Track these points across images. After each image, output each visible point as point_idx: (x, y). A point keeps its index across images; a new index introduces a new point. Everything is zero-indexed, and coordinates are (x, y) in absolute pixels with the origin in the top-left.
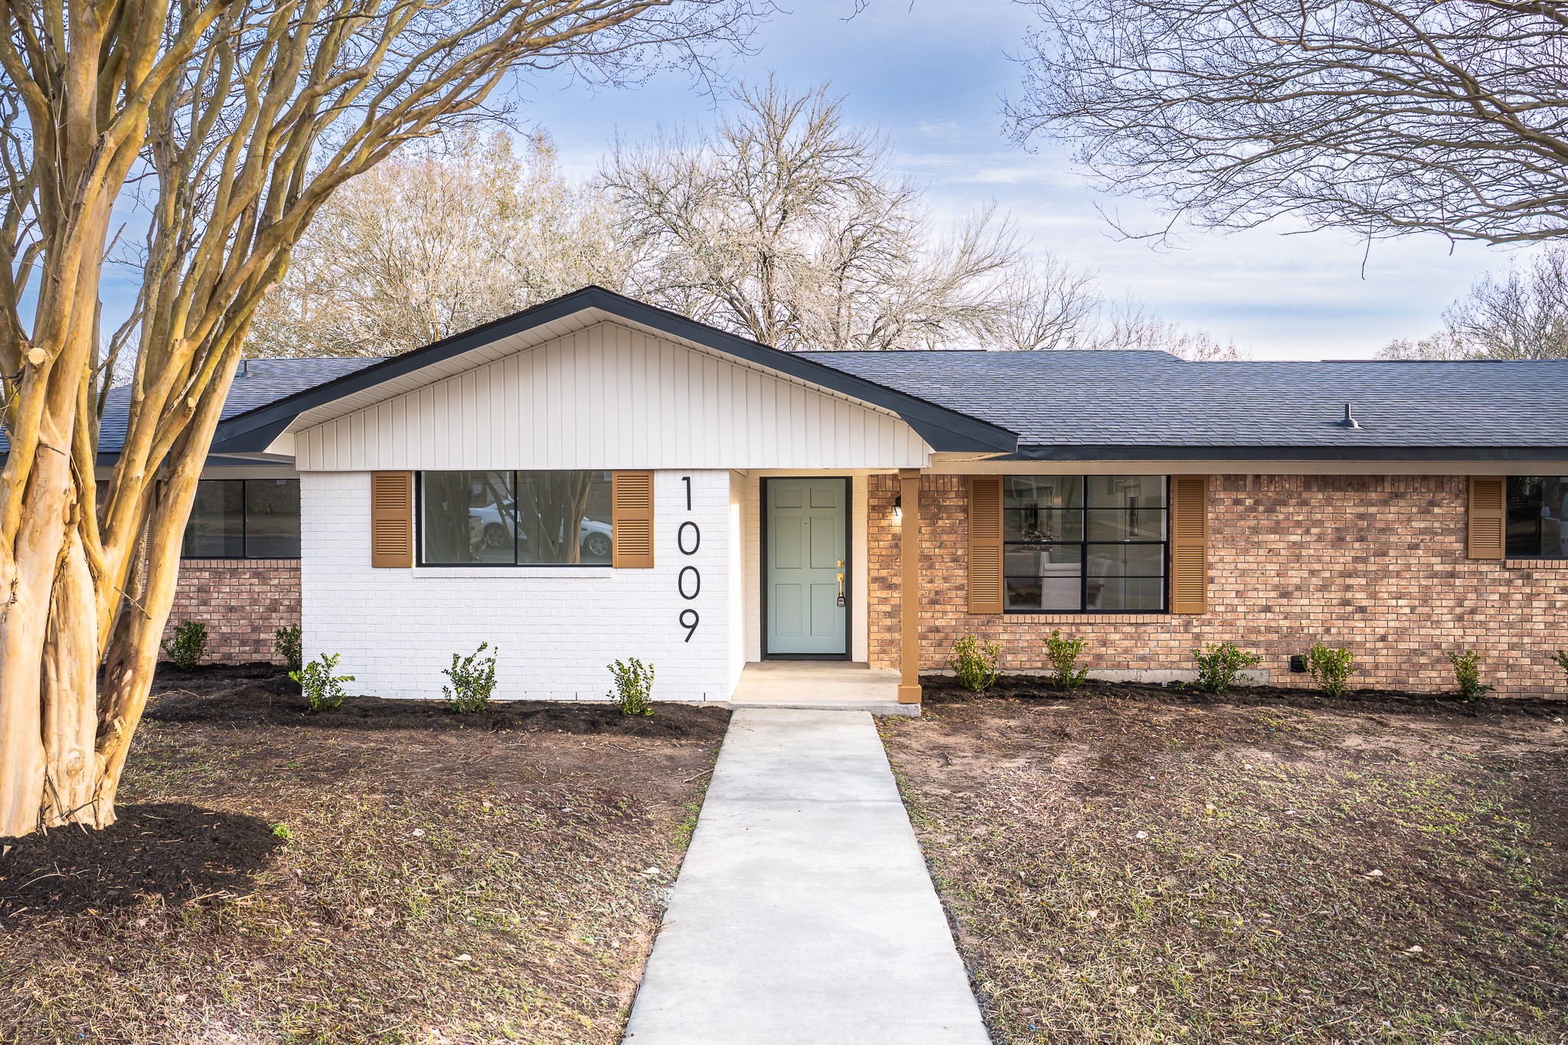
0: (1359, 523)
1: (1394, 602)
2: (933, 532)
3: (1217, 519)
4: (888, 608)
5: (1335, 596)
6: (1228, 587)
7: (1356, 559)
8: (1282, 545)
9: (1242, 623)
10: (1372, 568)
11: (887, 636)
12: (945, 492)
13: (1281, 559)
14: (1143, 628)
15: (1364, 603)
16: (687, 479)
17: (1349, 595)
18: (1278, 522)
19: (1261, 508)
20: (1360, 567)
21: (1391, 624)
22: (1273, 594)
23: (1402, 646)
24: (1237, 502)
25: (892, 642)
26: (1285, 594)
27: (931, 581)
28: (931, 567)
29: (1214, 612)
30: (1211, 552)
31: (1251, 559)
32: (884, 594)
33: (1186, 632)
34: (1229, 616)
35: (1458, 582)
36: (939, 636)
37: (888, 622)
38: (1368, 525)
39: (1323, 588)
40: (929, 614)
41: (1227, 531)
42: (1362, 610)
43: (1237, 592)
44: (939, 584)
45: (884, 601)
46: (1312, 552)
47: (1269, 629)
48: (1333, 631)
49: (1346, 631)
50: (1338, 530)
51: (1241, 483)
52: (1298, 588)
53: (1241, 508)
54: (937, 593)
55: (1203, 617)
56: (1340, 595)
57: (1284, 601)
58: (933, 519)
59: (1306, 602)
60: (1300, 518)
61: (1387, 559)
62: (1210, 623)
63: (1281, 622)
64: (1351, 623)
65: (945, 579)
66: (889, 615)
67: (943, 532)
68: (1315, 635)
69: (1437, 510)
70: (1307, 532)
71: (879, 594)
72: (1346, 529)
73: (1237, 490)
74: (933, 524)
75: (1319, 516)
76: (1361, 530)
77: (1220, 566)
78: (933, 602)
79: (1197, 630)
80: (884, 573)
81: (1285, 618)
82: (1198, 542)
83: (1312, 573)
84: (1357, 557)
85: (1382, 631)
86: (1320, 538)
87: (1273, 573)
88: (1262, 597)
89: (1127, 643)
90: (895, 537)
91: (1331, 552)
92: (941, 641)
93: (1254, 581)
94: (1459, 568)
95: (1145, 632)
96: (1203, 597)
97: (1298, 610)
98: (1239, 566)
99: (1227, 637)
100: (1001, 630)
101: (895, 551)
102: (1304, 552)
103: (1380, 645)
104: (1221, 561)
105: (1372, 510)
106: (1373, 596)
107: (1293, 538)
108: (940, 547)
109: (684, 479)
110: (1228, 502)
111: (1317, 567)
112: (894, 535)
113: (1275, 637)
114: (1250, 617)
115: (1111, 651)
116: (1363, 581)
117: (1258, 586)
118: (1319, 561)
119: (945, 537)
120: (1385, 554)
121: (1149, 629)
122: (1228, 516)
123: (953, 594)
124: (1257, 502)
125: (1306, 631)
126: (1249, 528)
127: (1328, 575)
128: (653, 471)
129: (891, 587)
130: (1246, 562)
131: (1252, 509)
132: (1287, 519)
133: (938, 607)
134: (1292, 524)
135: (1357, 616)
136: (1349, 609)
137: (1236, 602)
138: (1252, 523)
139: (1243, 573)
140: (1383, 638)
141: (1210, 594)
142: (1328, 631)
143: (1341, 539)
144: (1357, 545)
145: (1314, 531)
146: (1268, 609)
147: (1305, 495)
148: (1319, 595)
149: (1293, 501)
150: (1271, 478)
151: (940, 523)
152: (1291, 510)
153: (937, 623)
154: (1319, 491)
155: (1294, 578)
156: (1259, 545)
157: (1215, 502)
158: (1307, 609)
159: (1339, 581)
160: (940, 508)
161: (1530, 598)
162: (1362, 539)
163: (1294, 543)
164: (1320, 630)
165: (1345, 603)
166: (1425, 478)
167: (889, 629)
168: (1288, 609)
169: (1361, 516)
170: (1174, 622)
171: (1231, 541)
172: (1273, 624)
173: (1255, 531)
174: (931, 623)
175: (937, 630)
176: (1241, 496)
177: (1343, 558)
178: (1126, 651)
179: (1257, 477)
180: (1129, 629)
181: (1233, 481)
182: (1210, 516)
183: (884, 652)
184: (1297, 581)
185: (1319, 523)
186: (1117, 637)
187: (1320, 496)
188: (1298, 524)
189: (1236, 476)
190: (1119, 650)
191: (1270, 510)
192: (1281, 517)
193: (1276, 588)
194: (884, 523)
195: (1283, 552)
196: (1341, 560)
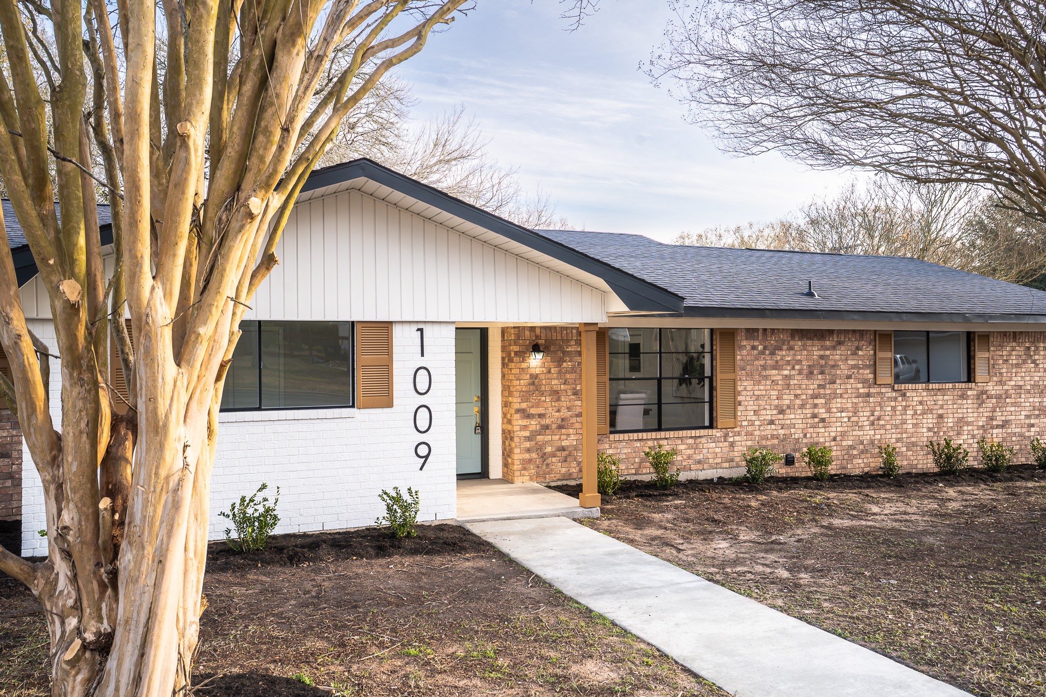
0: (821, 361)
1: (839, 415)
2: (560, 372)
3: (742, 360)
4: (527, 434)
5: (808, 411)
6: (749, 408)
7: (820, 386)
8: (779, 377)
9: (757, 433)
10: (828, 392)
11: (527, 456)
12: (568, 341)
13: (779, 387)
14: (699, 440)
15: (824, 416)
16: (421, 330)
17: (816, 411)
18: (777, 362)
19: (767, 352)
20: (822, 391)
21: (839, 429)
22: (775, 412)
23: (844, 443)
24: (754, 348)
25: (530, 461)
26: (782, 412)
27: (558, 411)
28: (558, 400)
29: (741, 426)
30: (739, 383)
31: (762, 388)
32: (524, 422)
33: (725, 441)
34: (750, 428)
35: (871, 400)
36: (565, 453)
37: (527, 444)
38: (826, 363)
39: (802, 406)
40: (558, 437)
41: (748, 368)
42: (823, 420)
43: (755, 411)
44: (565, 413)
45: (525, 428)
46: (796, 382)
47: (773, 437)
48: (808, 435)
49: (815, 435)
50: (809, 366)
51: (756, 334)
52: (789, 407)
53: (756, 352)
54: (563, 420)
55: (735, 430)
56: (811, 411)
57: (781, 416)
58: (560, 362)
59: (792, 416)
60: (789, 359)
61: (835, 385)
62: (739, 434)
63: (780, 431)
64: (817, 430)
65: (569, 409)
66: (528, 439)
67: (567, 372)
68: (799, 439)
69: (860, 353)
70: (793, 368)
71: (520, 422)
72: (814, 365)
73: (754, 340)
74: (559, 366)
75: (799, 357)
76: (822, 366)
77: (744, 393)
78: (560, 427)
79: (731, 440)
80: (524, 405)
81: (782, 428)
82: (731, 376)
83: (796, 396)
84: (820, 385)
85: (833, 434)
86: (800, 373)
87: (775, 397)
88: (768, 414)
89: (689, 452)
90: (534, 377)
91: (806, 382)
92: (566, 457)
93: (764, 403)
94: (872, 390)
95: (700, 443)
96: (735, 416)
97: (788, 422)
98: (756, 393)
99: (749, 443)
100: (607, 447)
101: (532, 387)
102: (792, 382)
103: (833, 443)
104: (745, 389)
105: (828, 353)
106: (829, 411)
107: (786, 372)
108: (564, 384)
109: (418, 330)
110: (748, 348)
111: (799, 392)
112: (531, 375)
113: (776, 441)
114: (762, 428)
115: (679, 458)
116: (823, 401)
117: (766, 407)
118: (800, 388)
119: (568, 376)
120: (834, 383)
121: (703, 440)
122: (749, 358)
123: (574, 420)
124: (765, 348)
125: (793, 437)
126: (761, 366)
127: (804, 397)
128: (391, 322)
129: (529, 416)
130: (760, 390)
131: (762, 353)
132: (782, 359)
133: (563, 431)
134: (785, 363)
135: (821, 425)
136: (816, 420)
137: (754, 418)
138: (762, 362)
139: (758, 398)
140: (834, 439)
141: (739, 414)
142: (805, 436)
143: (811, 373)
144: (820, 377)
145: (797, 367)
146: (772, 422)
147: (792, 343)
148: (799, 411)
149: (785, 347)
150: (773, 330)
151: (565, 364)
152: (784, 353)
153: (563, 444)
154: (799, 340)
155: (786, 401)
156: (766, 377)
157: (742, 348)
158: (793, 421)
159: (811, 401)
160: (564, 353)
161: (905, 408)
162: (822, 373)
163: (786, 376)
164: (801, 436)
165: (814, 416)
166: (854, 331)
167: (528, 450)
168: (783, 422)
169: (822, 357)
170: (718, 434)
171: (750, 375)
172: (775, 433)
173: (764, 368)
174: (558, 444)
175: (563, 449)
176: (756, 343)
177: (813, 385)
178: (689, 457)
179: (765, 330)
180: (691, 441)
181: (751, 333)
182: (739, 357)
183: (525, 469)
184: (787, 402)
185: (799, 362)
186: (682, 447)
187: (800, 343)
188: (788, 362)
189: (753, 329)
190: (685, 457)
191: (772, 354)
192: (779, 358)
193: (777, 407)
194: (524, 365)
195: (780, 382)
196: (812, 387)
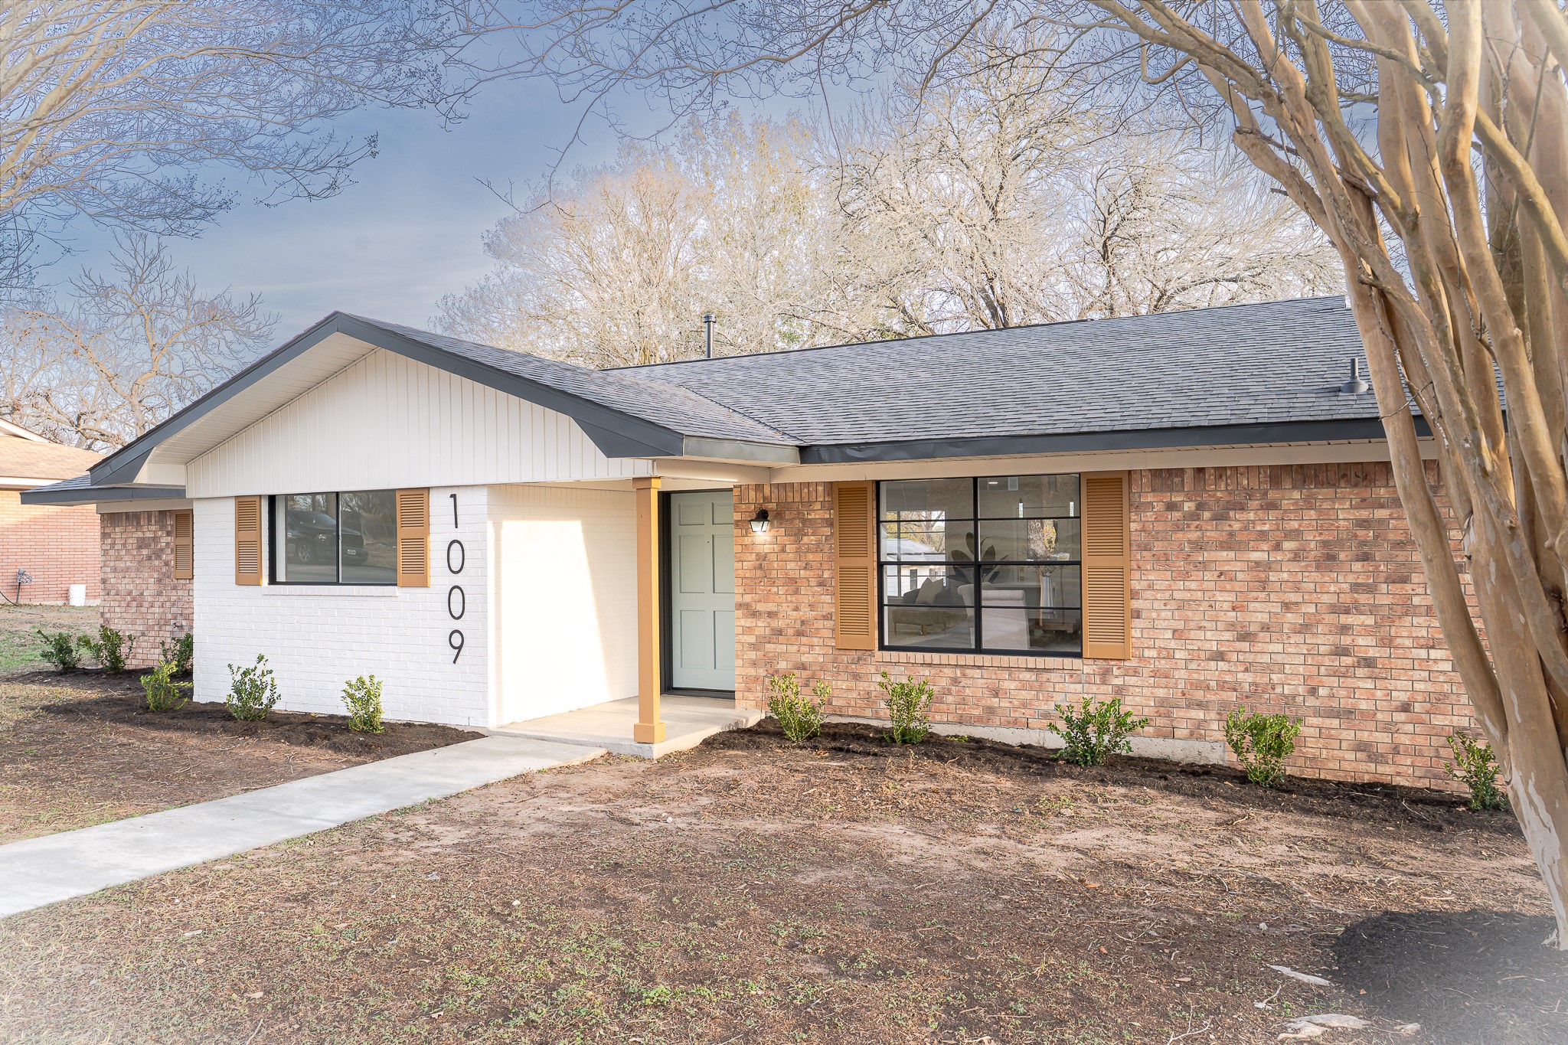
0: (1361, 533)
1: (1423, 653)
2: (798, 551)
3: (1143, 530)
4: (753, 639)
5: (1324, 641)
6: (1160, 624)
7: (1356, 587)
8: (1239, 566)
9: (1182, 674)
10: (1387, 600)
11: (752, 671)
12: (810, 503)
13: (1237, 586)
14: (1045, 676)
15: (1371, 653)
16: (454, 496)
17: (1346, 640)
18: (1231, 534)
19: (1207, 515)
20: (1363, 598)
21: (1418, 686)
22: (1228, 636)
23: (1438, 720)
24: (1171, 507)
25: (756, 679)
26: (1245, 637)
27: (797, 609)
28: (796, 592)
29: (1141, 658)
30: (1136, 575)
31: (1193, 585)
32: (748, 622)
33: (1104, 683)
34: (1163, 664)
36: (806, 674)
37: (753, 655)
38: (1376, 537)
39: (1305, 628)
40: (795, 648)
41: (1158, 546)
42: (1369, 663)
43: (1175, 631)
44: (806, 613)
45: (748, 630)
46: (1285, 576)
47: (1222, 686)
48: (1322, 692)
49: (1343, 693)
50: (1325, 544)
51: (1176, 480)
52: (1265, 628)
53: (1177, 515)
54: (803, 623)
55: (1127, 663)
56: (1331, 639)
57: (1245, 646)
58: (799, 534)
59: (1279, 648)
60: (1266, 527)
61: (1408, 587)
62: (1136, 673)
63: (1240, 676)
64: (1350, 682)
65: (811, 606)
66: (754, 647)
67: (809, 550)
68: (1294, 697)
70: (1277, 547)
71: (743, 622)
72: (1339, 543)
73: (1171, 490)
74: (798, 541)
75: (1295, 525)
76: (1364, 543)
77: (1148, 594)
78: (799, 634)
79: (1119, 681)
80: (748, 598)
81: (1246, 670)
82: (1115, 561)
83: (1287, 606)
84: (1357, 585)
85: (1403, 697)
86: (1296, 557)
87: (1226, 606)
88: (1212, 639)
89: (1024, 695)
90: (762, 557)
91: (1315, 576)
92: (808, 680)
93: (1199, 616)
95: (1048, 680)
96: (1123, 635)
97: (1266, 659)
98: (1177, 595)
99: (1161, 693)
100: (873, 671)
101: (759, 573)
102: (1273, 576)
103: (1401, 717)
104: (1150, 587)
105: (1382, 513)
106: (1387, 642)
107: (1256, 556)
108: (805, 568)
110: (1159, 507)
111: (1293, 597)
112: (757, 554)
113: (1232, 696)
114: (1193, 666)
115: (1005, 704)
116: (1370, 621)
117: (1204, 624)
118: (1298, 590)
119: (810, 557)
120: (1405, 580)
121: (1054, 677)
122: (1159, 526)
123: (819, 624)
124: (1200, 507)
125: (1279, 690)
126: (1190, 542)
127: (1312, 609)
128: (428, 489)
129: (754, 614)
130: (1190, 589)
131: (1194, 516)
132: (1246, 528)
133: (804, 639)
134: (1253, 536)
135: (1360, 672)
136: (1347, 661)
137: (1173, 644)
138: (1194, 535)
139: (1183, 605)
140: (1406, 708)
141: (1136, 633)
142: (1313, 691)
143: (1332, 558)
144: (1357, 566)
145: (1288, 545)
146: (1220, 656)
147: (1273, 495)
148: (1299, 638)
149: (1255, 504)
150: (1220, 472)
151: (805, 539)
152: (1252, 516)
153: (805, 658)
154: (1294, 487)
155: (1259, 613)
156: (1204, 566)
157: (1139, 507)
158: (1279, 658)
159: (1330, 618)
160: (804, 521)
162: (1365, 558)
163: (1257, 563)
164: (1301, 690)
165: (1341, 651)
167: (754, 664)
168: (1250, 658)
169: (1364, 524)
170: (1087, 670)
171: (1164, 560)
172: (1228, 678)
173: (1199, 546)
174: (797, 658)
175: (803, 667)
176: (1177, 498)
177: (1337, 585)
178: (1024, 705)
179: (1200, 471)
180: (1027, 676)
181: (1164, 478)
182: (1134, 526)
183: (749, 690)
184: (1263, 618)
185: (1296, 534)
186: (1013, 685)
187: (1296, 495)
188: (1263, 536)
189: (1169, 470)
190: (1016, 703)
191: (1221, 517)
192: (1236, 526)
193: (1231, 626)
194: (747, 540)
195: (1240, 576)
196: (1332, 589)
